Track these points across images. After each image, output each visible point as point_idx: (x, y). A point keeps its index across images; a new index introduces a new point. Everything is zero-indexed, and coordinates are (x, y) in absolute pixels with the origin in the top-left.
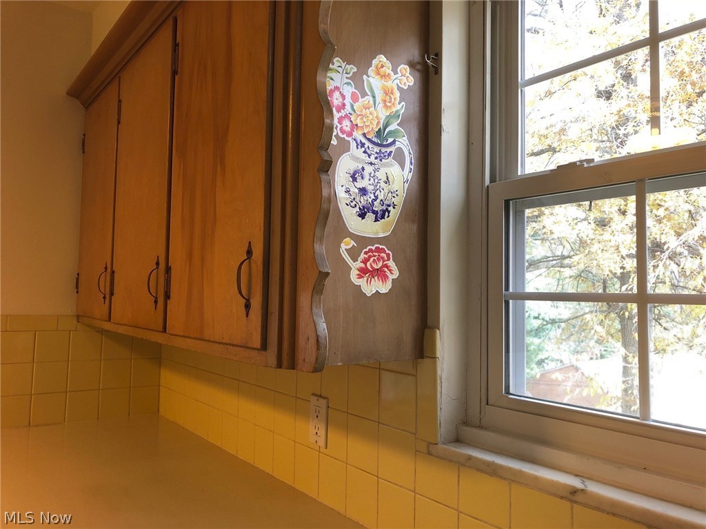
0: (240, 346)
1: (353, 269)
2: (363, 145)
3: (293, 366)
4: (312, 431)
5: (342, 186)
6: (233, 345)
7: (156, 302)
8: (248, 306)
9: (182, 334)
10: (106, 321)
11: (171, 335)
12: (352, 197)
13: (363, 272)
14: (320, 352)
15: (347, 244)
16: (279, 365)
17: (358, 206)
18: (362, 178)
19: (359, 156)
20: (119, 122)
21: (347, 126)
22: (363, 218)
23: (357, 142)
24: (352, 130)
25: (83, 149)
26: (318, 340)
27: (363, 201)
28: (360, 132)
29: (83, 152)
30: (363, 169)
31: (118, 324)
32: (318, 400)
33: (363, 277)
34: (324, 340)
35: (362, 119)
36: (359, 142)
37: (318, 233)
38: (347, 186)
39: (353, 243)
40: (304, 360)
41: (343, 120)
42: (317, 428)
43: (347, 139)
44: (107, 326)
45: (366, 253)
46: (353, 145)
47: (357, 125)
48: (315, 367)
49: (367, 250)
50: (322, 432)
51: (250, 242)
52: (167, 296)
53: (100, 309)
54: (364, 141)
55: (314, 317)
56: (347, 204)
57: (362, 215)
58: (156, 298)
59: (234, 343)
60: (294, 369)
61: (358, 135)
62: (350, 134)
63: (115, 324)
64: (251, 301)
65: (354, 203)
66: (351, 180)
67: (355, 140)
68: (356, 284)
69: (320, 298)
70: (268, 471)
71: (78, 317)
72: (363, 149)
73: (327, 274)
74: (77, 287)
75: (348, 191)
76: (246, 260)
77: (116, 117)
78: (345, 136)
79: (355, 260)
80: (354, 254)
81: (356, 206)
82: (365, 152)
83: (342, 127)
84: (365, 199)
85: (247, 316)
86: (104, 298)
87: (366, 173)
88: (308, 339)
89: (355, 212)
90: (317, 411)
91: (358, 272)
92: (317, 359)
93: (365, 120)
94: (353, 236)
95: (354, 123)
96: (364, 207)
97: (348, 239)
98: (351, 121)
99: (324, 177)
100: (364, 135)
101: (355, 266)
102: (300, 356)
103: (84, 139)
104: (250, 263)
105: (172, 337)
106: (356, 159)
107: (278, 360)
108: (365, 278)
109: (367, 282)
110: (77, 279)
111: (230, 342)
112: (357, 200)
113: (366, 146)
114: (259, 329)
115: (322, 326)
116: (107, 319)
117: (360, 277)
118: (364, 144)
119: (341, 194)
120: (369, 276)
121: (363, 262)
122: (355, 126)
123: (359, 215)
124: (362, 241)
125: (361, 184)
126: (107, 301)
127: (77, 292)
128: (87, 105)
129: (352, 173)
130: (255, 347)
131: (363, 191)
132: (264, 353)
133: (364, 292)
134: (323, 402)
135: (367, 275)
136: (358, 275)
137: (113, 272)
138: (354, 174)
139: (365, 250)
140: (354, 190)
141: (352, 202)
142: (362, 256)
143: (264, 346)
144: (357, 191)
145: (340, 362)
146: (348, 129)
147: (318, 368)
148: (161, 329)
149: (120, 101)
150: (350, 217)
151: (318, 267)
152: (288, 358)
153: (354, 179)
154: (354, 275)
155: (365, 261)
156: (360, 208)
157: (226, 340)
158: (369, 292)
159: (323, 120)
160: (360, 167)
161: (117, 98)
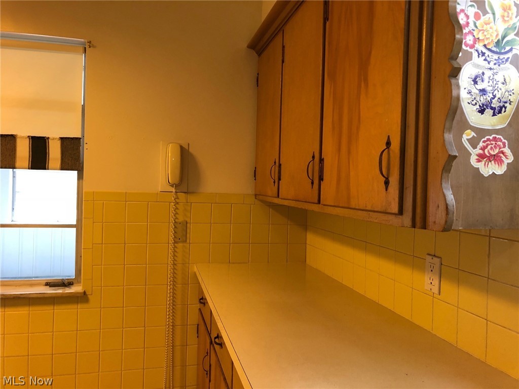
0: (380, 212)
1: (473, 154)
2: (483, 54)
3: (424, 226)
4: (428, 282)
5: (465, 89)
6: (374, 211)
7: (312, 183)
8: (387, 183)
9: (333, 205)
10: (276, 197)
11: (324, 205)
12: (473, 97)
13: (481, 157)
14: (449, 216)
15: (468, 135)
16: (414, 226)
17: (478, 104)
18: (483, 81)
19: (479, 64)
20: (283, 62)
21: (470, 40)
22: (482, 113)
23: (478, 53)
24: (475, 42)
25: (257, 84)
26: (447, 208)
27: (482, 100)
28: (482, 44)
29: (258, 86)
30: (483, 74)
31: (284, 199)
32: (432, 258)
33: (482, 161)
34: (452, 208)
35: (483, 33)
36: (480, 52)
37: (447, 125)
38: (469, 89)
39: (473, 134)
40: (435, 222)
41: (467, 36)
42: (431, 279)
43: (470, 50)
44: (276, 201)
45: (484, 142)
46: (475, 54)
47: (478, 38)
48: (444, 228)
49: (485, 139)
50: (436, 282)
51: (389, 136)
52: (321, 179)
53: (271, 190)
54: (484, 50)
55: (444, 190)
56: (469, 103)
57: (482, 111)
58: (313, 180)
59: (376, 210)
60: (426, 229)
61: (480, 47)
62: (472, 47)
63: (282, 199)
64: (390, 179)
65: (475, 101)
66: (473, 83)
67: (477, 50)
68: (475, 166)
69: (448, 176)
70: (390, 307)
71: (256, 195)
72: (484, 58)
73: (455, 157)
74: (255, 176)
75: (469, 93)
76: (385, 149)
77: (281, 59)
78: (468, 48)
79: (474, 147)
80: (474, 143)
81: (476, 104)
82: (485, 60)
83: (465, 42)
84: (485, 97)
85: (386, 190)
86: (274, 182)
87: (486, 77)
88: (438, 206)
89: (475, 109)
90: (432, 267)
91: (477, 157)
92: (446, 222)
93: (485, 33)
94: (474, 129)
95: (476, 37)
96: (483, 105)
97: (469, 131)
98: (474, 36)
99: (453, 81)
100: (485, 46)
101: (475, 152)
102: (431, 219)
103: (258, 77)
104: (389, 151)
105: (325, 207)
106: (477, 66)
107: (412, 222)
108: (483, 162)
109: (485, 165)
110: (255, 171)
111: (372, 209)
112: (478, 99)
113: (486, 55)
114: (397, 199)
115: (450, 197)
116: (276, 195)
117: (479, 161)
118: (485, 53)
119: (464, 94)
120: (486, 160)
121: (481, 149)
122: (476, 40)
123: (479, 112)
124: (481, 133)
125: (480, 86)
126: (276, 184)
127: (255, 179)
128: (260, 53)
129: (473, 77)
130: (393, 212)
131: (483, 92)
132: (401, 217)
133: (482, 173)
134: (436, 260)
135: (485, 159)
136: (477, 159)
137: (280, 165)
138: (476, 78)
139: (483, 140)
140: (475, 91)
141: (473, 101)
142: (481, 144)
143: (401, 212)
144: (478, 92)
145: (461, 227)
146: (471, 43)
147: (447, 228)
148: (316, 201)
149: (284, 47)
150: (470, 112)
151: (447, 152)
152: (421, 221)
153: (475, 82)
154: (473, 160)
155: (483, 149)
156: (480, 106)
157: (369, 208)
158: (486, 173)
159: (455, 36)
160: (481, 72)
161: (282, 45)
